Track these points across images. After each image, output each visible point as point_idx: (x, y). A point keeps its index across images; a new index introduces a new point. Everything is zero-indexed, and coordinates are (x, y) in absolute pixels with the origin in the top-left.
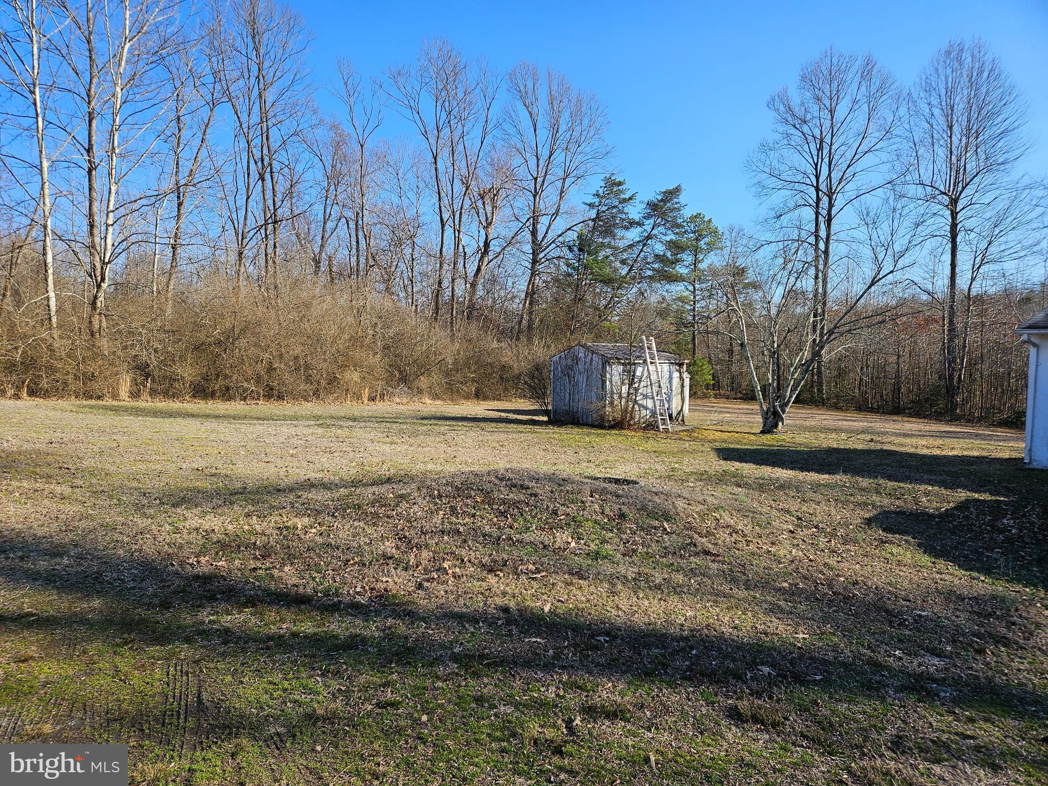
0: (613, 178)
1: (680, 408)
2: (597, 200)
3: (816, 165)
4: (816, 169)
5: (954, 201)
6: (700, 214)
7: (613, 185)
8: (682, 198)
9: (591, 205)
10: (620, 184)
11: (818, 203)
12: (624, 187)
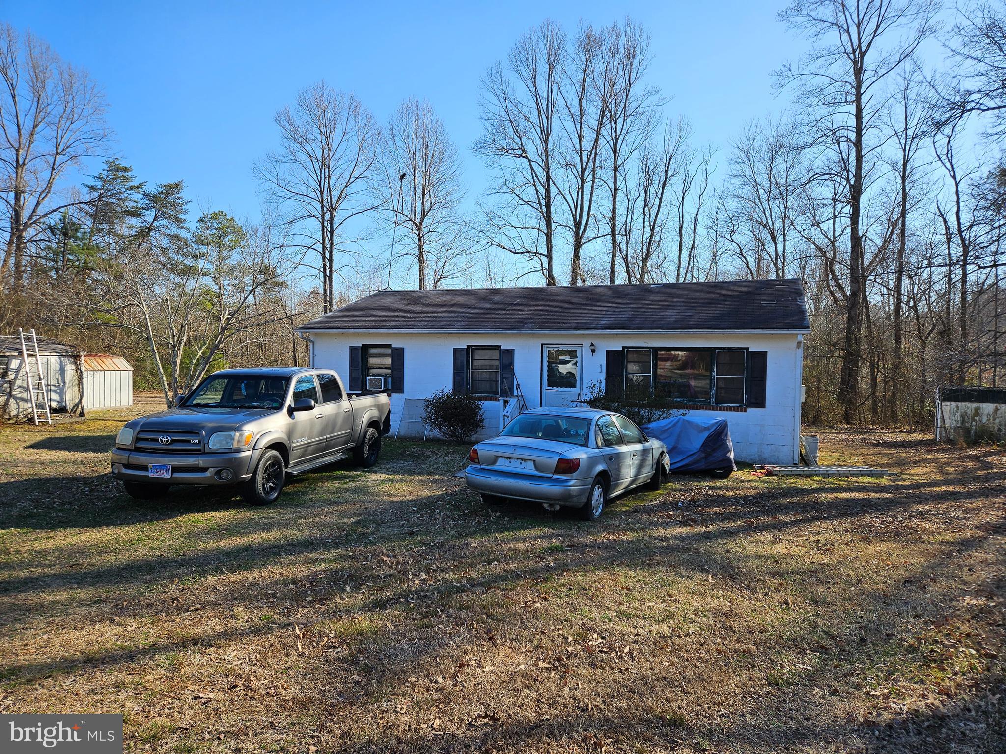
0: (117, 163)
1: (77, 401)
2: (99, 184)
3: (320, 182)
4: (320, 186)
5: (419, 227)
6: (222, 212)
7: (117, 171)
8: (185, 194)
9: (92, 188)
10: (125, 170)
11: (323, 215)
12: (130, 174)
